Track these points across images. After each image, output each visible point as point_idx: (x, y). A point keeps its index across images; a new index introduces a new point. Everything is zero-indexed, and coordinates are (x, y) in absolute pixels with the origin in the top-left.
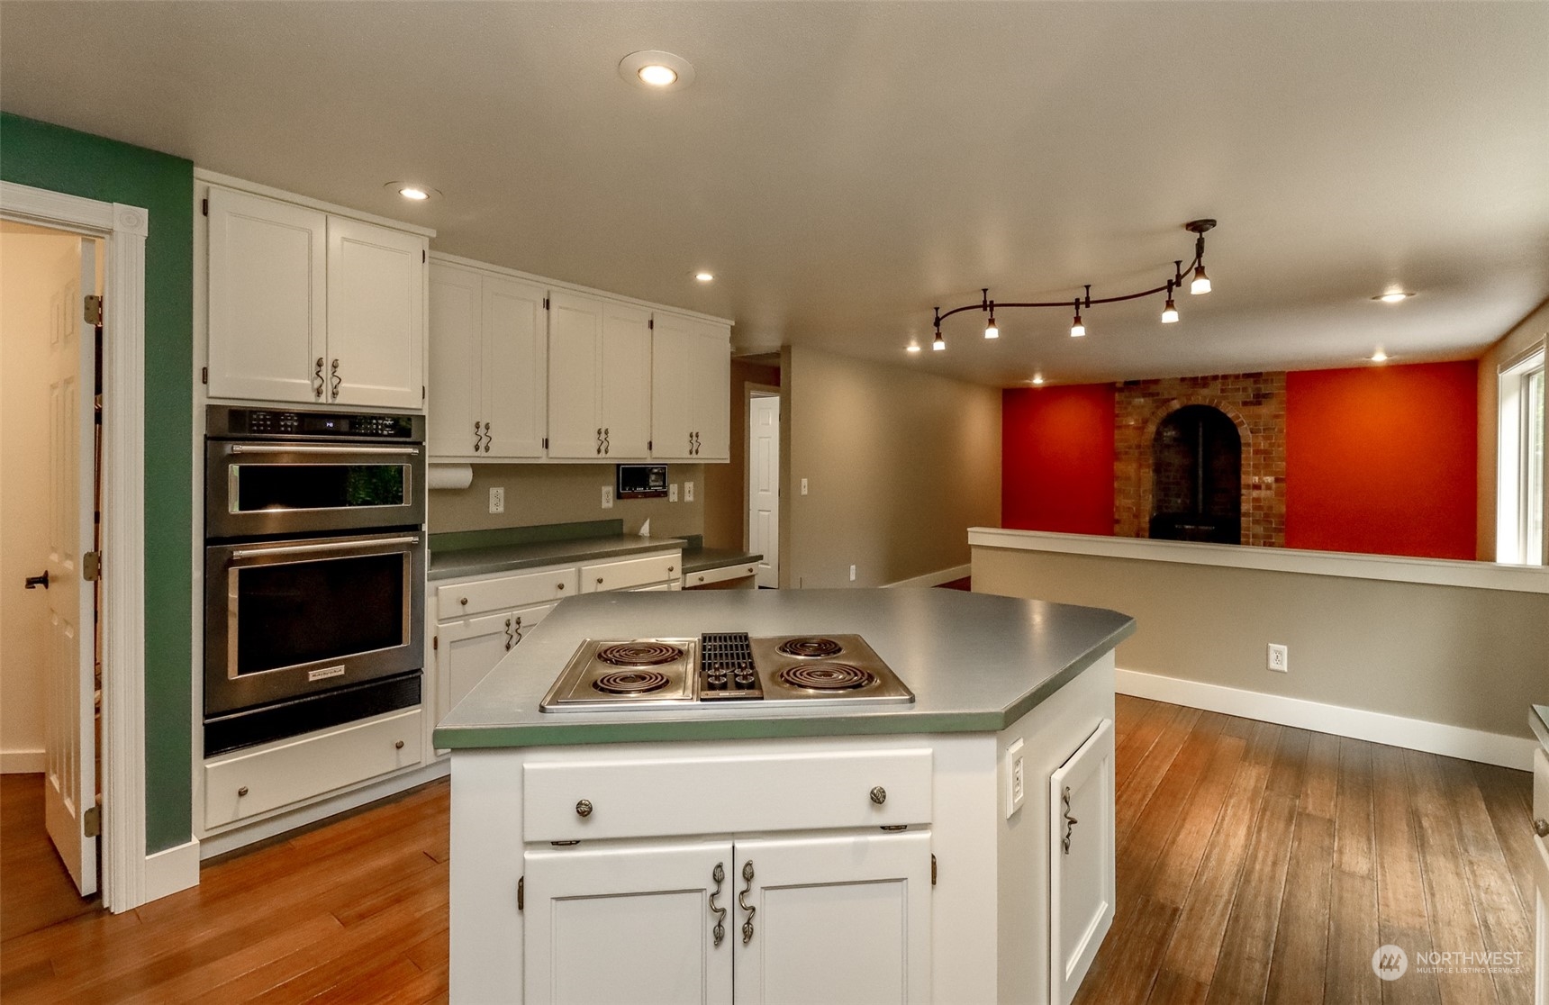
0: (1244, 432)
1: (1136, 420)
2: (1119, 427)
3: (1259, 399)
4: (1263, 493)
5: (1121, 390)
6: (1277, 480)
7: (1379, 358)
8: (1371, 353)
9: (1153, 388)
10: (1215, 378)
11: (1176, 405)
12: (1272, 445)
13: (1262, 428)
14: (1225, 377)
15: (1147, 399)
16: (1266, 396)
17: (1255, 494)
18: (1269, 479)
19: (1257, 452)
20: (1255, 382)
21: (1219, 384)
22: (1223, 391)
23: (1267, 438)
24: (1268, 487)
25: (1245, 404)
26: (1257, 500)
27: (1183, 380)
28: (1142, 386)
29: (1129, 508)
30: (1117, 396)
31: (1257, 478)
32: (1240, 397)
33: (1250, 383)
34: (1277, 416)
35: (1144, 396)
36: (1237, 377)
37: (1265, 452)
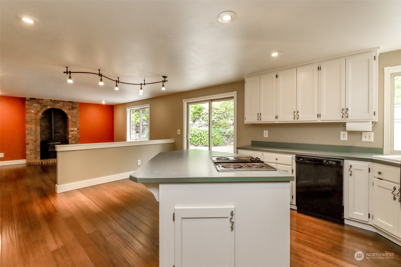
0: (69, 117)
1: (34, 111)
2: (28, 113)
3: (73, 108)
4: (74, 133)
5: (28, 100)
6: (78, 129)
7: (104, 103)
8: (102, 101)
9: (41, 101)
10: (61, 101)
11: (49, 107)
12: (76, 120)
13: (74, 116)
14: (64, 101)
15: (38, 105)
16: (75, 108)
17: (72, 133)
18: (76, 129)
19: (72, 122)
20: (72, 104)
21: (62, 103)
22: (63, 105)
23: (75, 118)
24: (76, 131)
25: (69, 109)
26: (73, 134)
27: (51, 100)
28: (37, 100)
29: (32, 139)
30: (27, 102)
31: (73, 129)
32: (68, 107)
33: (70, 104)
34: (77, 113)
35: (37, 103)
36: (67, 102)
37: (75, 122)
